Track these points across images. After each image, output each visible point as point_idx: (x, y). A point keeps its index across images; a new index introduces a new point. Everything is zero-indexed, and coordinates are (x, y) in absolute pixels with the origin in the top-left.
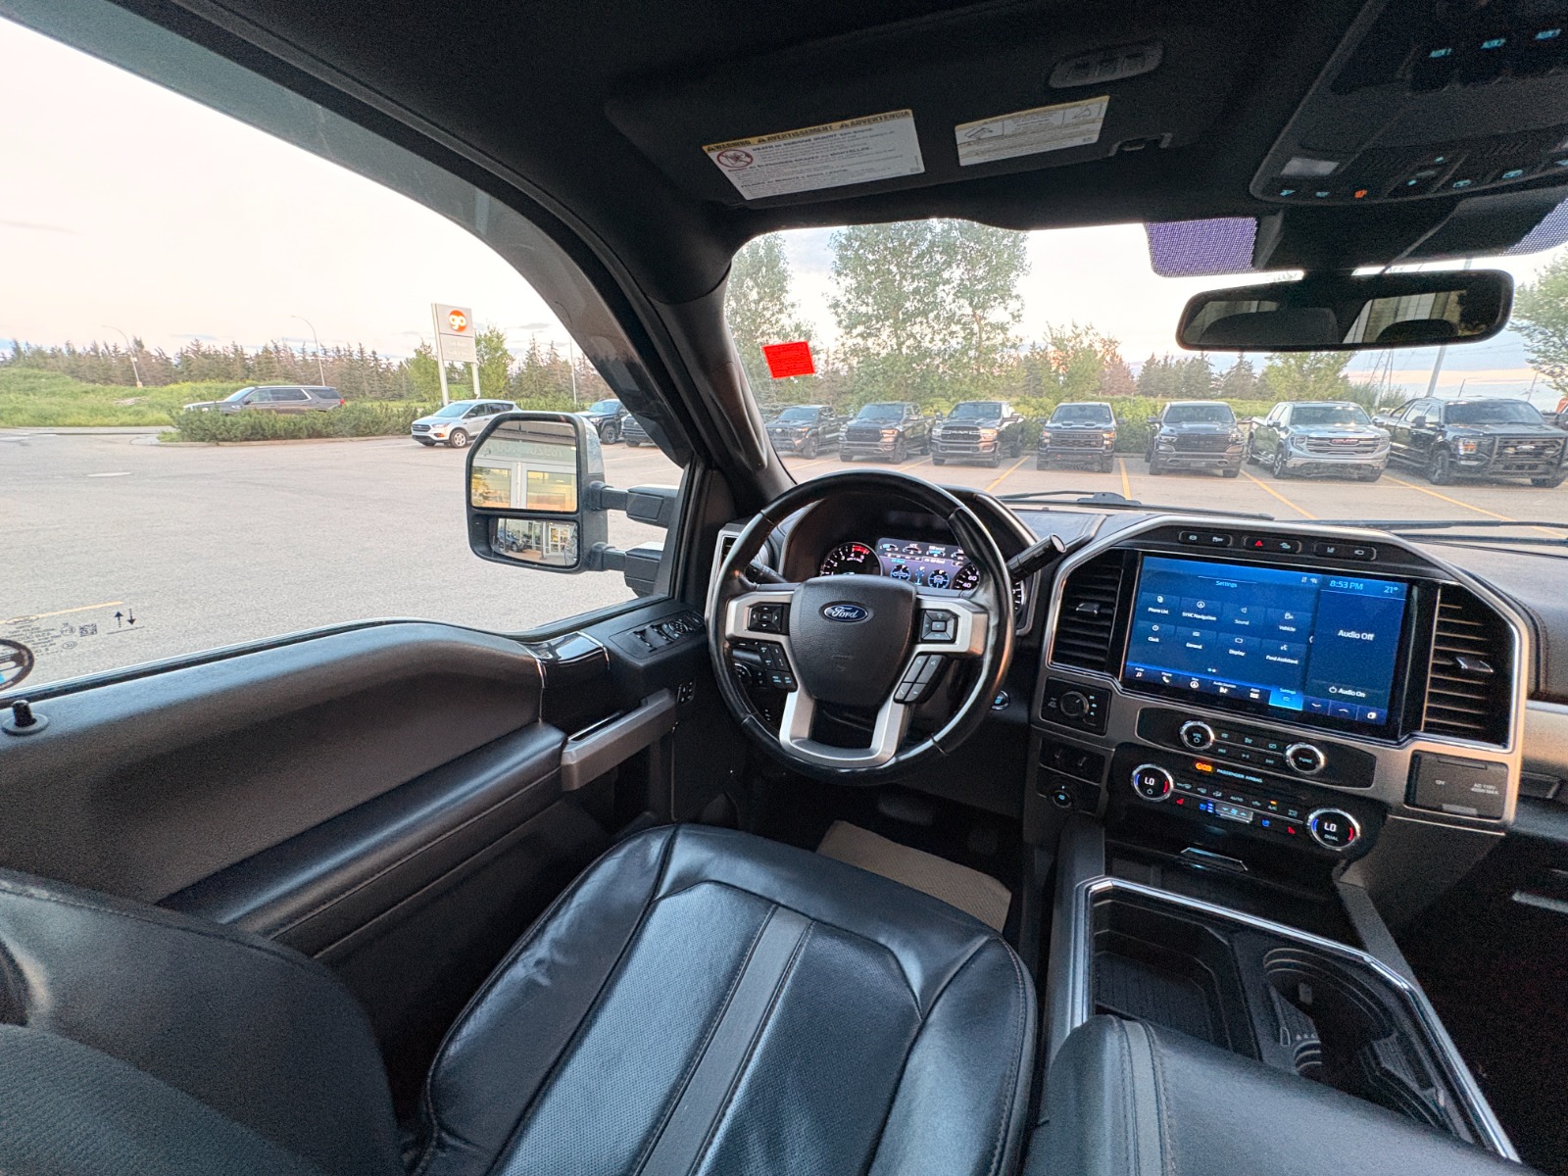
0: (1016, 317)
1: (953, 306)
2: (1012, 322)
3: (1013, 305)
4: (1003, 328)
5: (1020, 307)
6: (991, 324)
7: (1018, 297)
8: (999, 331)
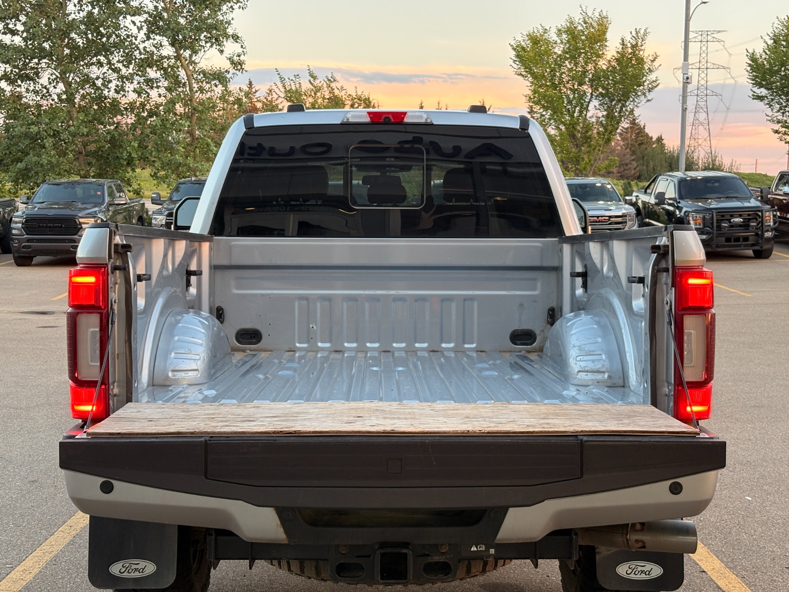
0: (237, 64)
1: (147, 44)
2: (232, 71)
3: (230, 47)
4: (220, 77)
5: (240, 50)
6: (204, 72)
7: (236, 38)
8: (217, 82)
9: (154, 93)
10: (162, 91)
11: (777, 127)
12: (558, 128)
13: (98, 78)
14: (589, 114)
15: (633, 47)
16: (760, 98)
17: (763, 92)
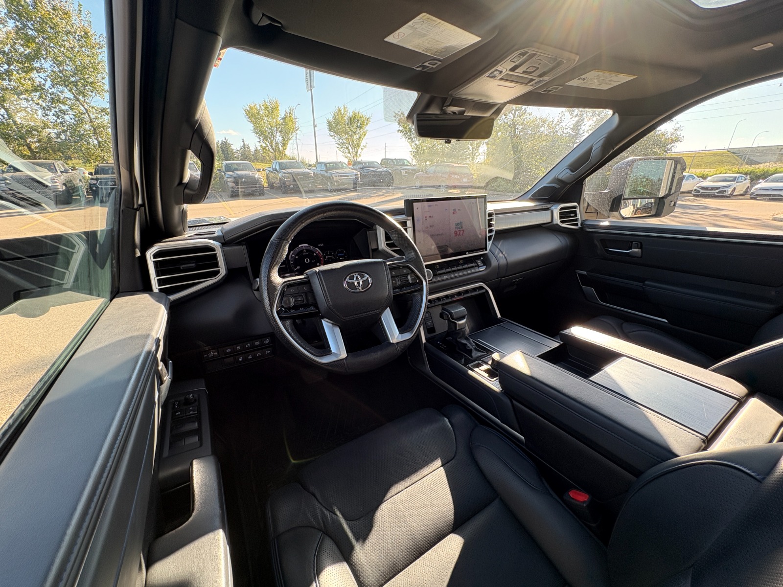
9: (67, 117)
10: (72, 117)
11: (338, 146)
12: (265, 144)
13: (27, 107)
14: (277, 139)
15: (290, 113)
16: (331, 136)
17: (332, 133)
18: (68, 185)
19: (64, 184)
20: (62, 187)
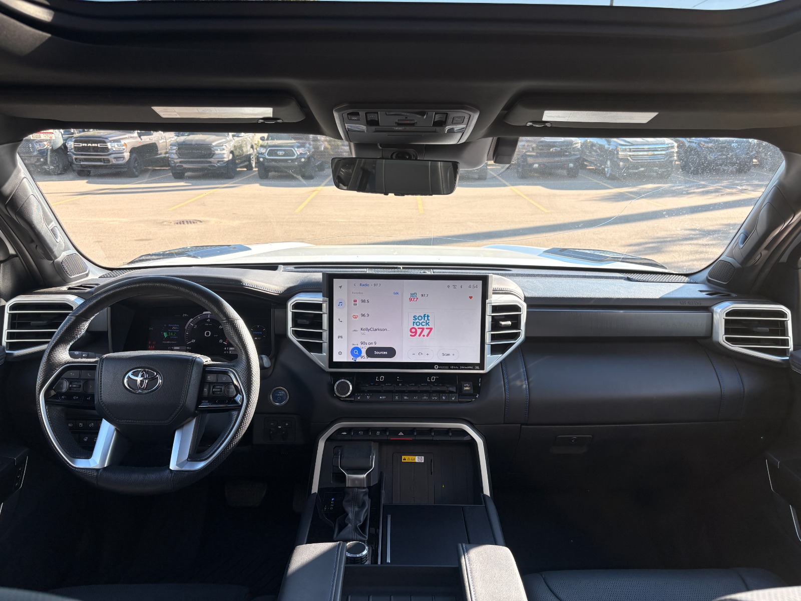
18: (236, 153)
19: (232, 152)
20: (229, 156)
